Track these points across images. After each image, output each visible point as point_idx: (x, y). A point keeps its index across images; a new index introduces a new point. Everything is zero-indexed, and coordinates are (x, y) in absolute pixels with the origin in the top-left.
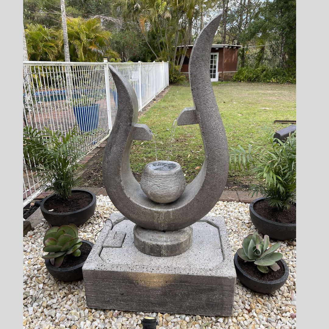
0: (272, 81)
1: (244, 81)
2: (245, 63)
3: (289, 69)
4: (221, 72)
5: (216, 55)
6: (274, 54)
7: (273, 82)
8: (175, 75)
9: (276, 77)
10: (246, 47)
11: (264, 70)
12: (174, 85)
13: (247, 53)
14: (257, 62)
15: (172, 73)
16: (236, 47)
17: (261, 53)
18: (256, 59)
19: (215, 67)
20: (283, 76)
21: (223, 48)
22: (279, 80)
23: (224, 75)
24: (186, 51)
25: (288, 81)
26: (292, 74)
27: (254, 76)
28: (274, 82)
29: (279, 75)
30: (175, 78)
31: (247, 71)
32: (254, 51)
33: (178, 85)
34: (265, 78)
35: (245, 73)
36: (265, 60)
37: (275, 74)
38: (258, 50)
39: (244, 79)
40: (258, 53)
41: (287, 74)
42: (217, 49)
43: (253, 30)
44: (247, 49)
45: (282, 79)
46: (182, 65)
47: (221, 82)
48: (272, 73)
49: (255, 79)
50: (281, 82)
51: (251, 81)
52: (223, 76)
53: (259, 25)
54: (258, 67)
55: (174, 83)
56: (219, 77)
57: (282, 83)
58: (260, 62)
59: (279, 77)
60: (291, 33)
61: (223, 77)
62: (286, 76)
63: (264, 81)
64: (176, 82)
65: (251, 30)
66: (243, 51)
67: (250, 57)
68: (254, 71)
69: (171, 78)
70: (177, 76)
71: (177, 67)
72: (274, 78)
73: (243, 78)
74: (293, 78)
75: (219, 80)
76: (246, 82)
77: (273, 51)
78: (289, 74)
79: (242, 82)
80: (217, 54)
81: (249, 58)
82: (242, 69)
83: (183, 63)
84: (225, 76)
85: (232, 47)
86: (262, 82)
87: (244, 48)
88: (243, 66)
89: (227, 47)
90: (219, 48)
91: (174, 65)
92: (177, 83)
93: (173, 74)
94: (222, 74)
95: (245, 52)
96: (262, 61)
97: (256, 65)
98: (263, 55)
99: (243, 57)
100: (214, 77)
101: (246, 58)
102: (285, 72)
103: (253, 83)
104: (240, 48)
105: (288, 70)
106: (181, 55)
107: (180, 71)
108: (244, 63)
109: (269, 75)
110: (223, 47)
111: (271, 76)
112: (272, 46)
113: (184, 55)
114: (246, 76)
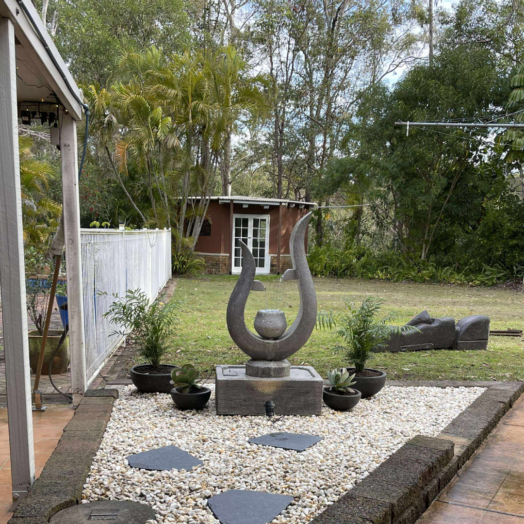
0: (377, 277)
1: (323, 275)
2: (324, 239)
3: (408, 253)
4: (276, 255)
5: (265, 220)
6: (380, 224)
7: (379, 279)
8: (183, 256)
9: (385, 268)
10: (323, 206)
11: (363, 255)
12: (182, 277)
13: (327, 219)
14: (348, 238)
15: (178, 253)
16: (306, 205)
17: (356, 219)
18: (347, 232)
19: (263, 244)
20: (398, 267)
21: (278, 207)
22: (390, 274)
23: (283, 261)
24: (206, 210)
25: (407, 278)
26: (415, 264)
27: (343, 265)
28: (383, 279)
29: (390, 266)
30: (184, 263)
31: (329, 255)
32: (343, 213)
33: (189, 277)
34: (365, 270)
35: (325, 258)
36: (363, 235)
37: (384, 263)
38: (350, 214)
39: (322, 272)
40: (350, 219)
41: (405, 264)
42: (267, 207)
43: (336, 176)
44: (327, 211)
45: (396, 273)
46: (197, 237)
47: (275, 275)
48: (378, 261)
49: (344, 271)
50: (396, 278)
51: (336, 274)
52: (281, 263)
53: (348, 167)
54: (350, 248)
55: (182, 274)
56: (272, 266)
57: (397, 281)
58: (353, 238)
59: (390, 269)
60: (408, 186)
61: (281, 266)
62: (403, 267)
63: (362, 276)
64: (186, 271)
65: (332, 176)
66: (318, 213)
67: (334, 227)
68: (342, 255)
69: (176, 263)
70: (188, 259)
71: (187, 240)
72: (382, 271)
73: (321, 269)
74: (416, 271)
75: (271, 271)
76: (326, 276)
77: (378, 217)
78: (410, 264)
79: (319, 276)
80: (267, 218)
81: (332, 228)
82: (318, 251)
83: (199, 234)
84: (283, 264)
85: (297, 205)
86: (359, 278)
87: (319, 209)
88: (319, 244)
89: (287, 204)
90: (271, 206)
91: (181, 237)
92: (187, 273)
93: (180, 256)
94: (278, 258)
95: (323, 216)
96: (358, 235)
97: (346, 243)
98: (359, 224)
99: (318, 225)
100: (262, 265)
101: (325, 228)
102: (402, 260)
103: (340, 279)
104: (313, 208)
105: (408, 255)
106: (195, 217)
107: (193, 249)
108: (321, 237)
109: (371, 265)
110: (279, 204)
111: (375, 267)
112: (375, 208)
113: (201, 216)
114: (328, 265)
